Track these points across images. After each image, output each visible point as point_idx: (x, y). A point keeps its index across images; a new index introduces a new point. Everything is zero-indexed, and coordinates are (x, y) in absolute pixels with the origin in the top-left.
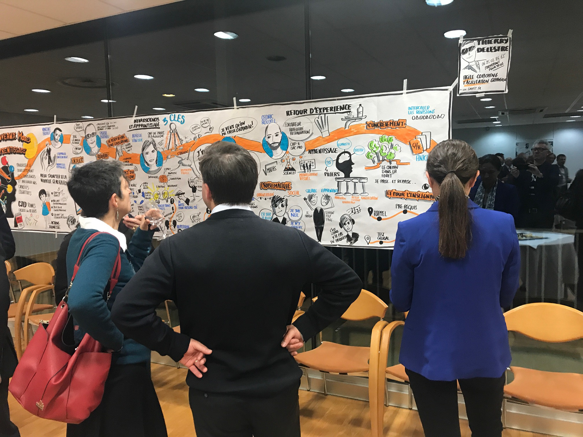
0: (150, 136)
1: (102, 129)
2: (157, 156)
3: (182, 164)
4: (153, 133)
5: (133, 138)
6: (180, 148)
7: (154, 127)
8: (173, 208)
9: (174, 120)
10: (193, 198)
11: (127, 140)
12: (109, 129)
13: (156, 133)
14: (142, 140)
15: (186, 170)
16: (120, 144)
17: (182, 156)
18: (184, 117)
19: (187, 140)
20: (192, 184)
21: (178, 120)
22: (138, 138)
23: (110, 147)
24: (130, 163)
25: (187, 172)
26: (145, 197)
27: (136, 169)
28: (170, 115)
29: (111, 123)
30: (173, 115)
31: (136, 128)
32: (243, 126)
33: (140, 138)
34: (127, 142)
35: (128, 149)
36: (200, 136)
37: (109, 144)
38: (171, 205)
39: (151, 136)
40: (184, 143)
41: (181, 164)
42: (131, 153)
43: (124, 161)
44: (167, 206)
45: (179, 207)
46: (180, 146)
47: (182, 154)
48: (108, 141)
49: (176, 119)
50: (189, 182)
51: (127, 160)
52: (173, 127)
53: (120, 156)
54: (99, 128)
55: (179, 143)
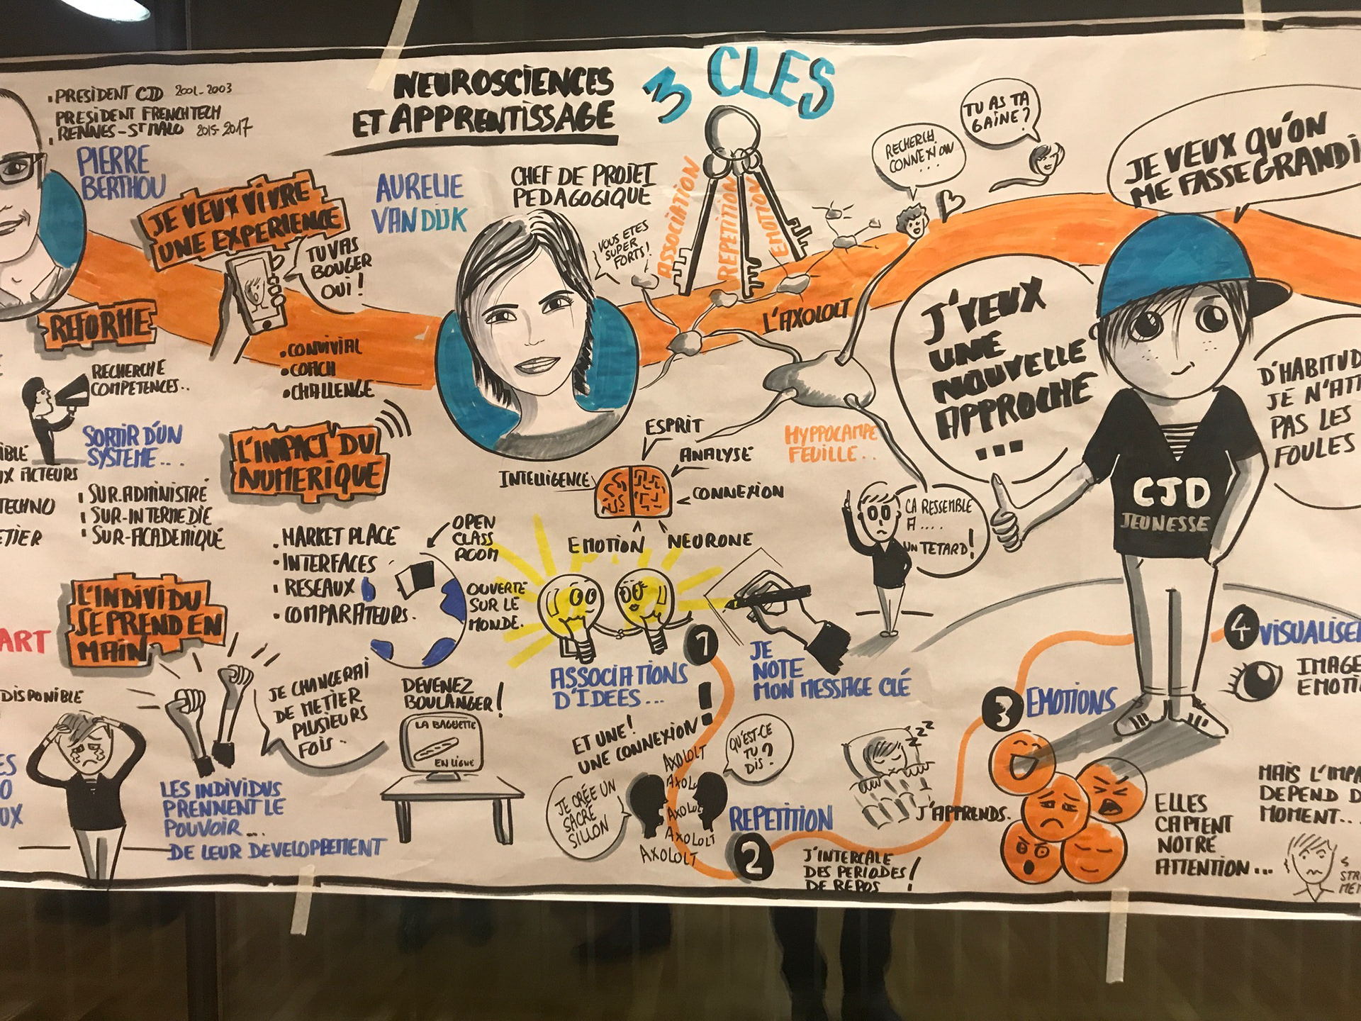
0: (527, 193)
1: (101, 133)
2: (588, 337)
3: (793, 393)
4: (554, 176)
5: (385, 202)
6: (787, 282)
7: (567, 129)
8: (705, 690)
9: (745, 85)
10: (876, 625)
11: (327, 214)
12: (165, 130)
13: (587, 174)
14: (457, 217)
15: (833, 434)
16: (259, 240)
17: (800, 337)
18: (831, 70)
19: (844, 228)
20: (872, 532)
21: (774, 92)
22: (423, 204)
23: (165, 260)
24: (340, 380)
25: (834, 445)
26: (472, 616)
27: (398, 422)
28: (709, 50)
29: (181, 91)
30: (734, 55)
31: (413, 135)
32: (1310, 143)
33: (448, 204)
34: (328, 232)
35: (336, 280)
36: (949, 205)
37: (164, 238)
38: (691, 670)
39: (536, 195)
40: (815, 247)
41: (787, 390)
42: (358, 309)
43: (288, 362)
44: (655, 675)
45: (757, 687)
46: (785, 270)
47: (800, 323)
48: (155, 218)
49: (763, 80)
50: (847, 513)
51: (321, 357)
52: (734, 134)
53: (258, 326)
54: (74, 127)
55: (775, 247)
